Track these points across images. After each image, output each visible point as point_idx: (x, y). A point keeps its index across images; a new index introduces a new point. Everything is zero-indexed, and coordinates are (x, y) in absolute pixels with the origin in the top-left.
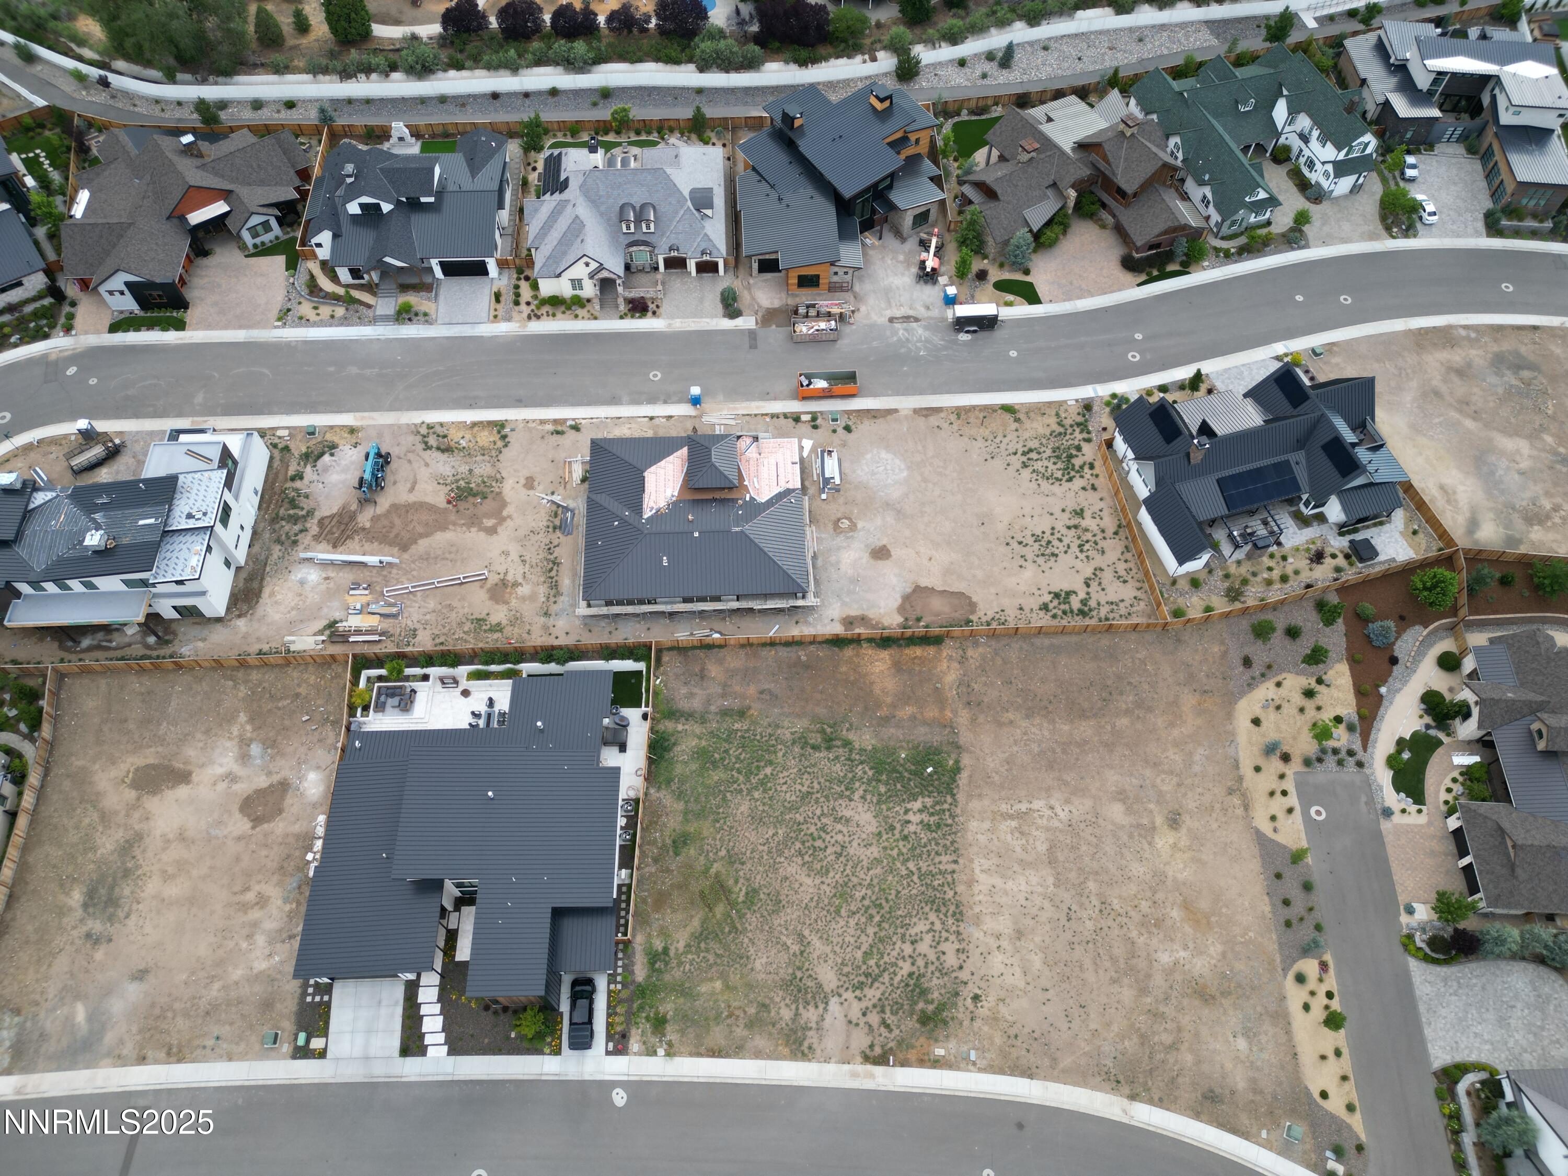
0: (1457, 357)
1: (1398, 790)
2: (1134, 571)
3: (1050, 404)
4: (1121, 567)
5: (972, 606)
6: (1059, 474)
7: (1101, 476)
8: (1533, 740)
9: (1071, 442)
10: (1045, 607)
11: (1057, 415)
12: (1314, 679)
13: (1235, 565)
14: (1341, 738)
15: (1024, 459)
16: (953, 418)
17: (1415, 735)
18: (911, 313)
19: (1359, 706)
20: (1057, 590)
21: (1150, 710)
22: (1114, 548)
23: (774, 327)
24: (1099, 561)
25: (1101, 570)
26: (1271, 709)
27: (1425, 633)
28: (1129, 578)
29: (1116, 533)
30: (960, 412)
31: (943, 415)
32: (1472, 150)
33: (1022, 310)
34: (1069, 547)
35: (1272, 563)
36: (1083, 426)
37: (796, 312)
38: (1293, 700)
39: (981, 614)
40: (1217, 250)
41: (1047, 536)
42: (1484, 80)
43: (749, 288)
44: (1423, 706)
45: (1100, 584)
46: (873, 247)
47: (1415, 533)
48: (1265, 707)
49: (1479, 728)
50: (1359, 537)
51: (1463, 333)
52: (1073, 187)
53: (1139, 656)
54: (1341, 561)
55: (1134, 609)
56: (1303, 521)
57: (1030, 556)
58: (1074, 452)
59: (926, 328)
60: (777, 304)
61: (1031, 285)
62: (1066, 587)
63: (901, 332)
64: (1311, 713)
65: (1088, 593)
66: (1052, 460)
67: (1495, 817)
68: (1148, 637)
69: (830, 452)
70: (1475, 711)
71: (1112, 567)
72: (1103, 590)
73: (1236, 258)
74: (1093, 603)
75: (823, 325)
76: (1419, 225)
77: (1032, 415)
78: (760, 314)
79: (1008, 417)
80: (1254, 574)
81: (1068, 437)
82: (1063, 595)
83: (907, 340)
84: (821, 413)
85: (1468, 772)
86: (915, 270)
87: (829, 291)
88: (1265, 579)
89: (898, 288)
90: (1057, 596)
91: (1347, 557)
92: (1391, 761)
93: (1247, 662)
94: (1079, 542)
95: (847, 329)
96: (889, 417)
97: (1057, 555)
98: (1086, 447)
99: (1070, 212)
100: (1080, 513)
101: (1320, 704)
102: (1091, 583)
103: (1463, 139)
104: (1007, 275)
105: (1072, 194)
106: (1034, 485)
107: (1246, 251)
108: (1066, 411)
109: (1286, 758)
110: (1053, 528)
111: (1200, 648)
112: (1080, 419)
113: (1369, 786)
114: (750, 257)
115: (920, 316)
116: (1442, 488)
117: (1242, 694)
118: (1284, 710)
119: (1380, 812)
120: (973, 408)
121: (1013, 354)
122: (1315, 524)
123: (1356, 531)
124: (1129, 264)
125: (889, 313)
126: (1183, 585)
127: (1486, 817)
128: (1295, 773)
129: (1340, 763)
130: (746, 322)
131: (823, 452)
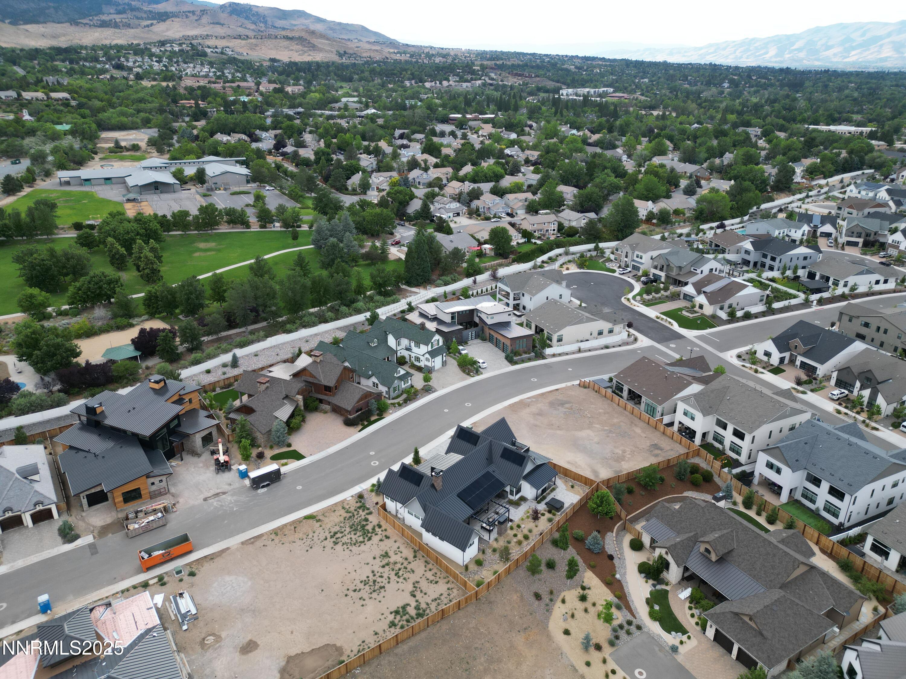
0: (534, 409)
1: (669, 632)
2: (439, 573)
3: (336, 504)
4: (429, 575)
5: (339, 650)
6: (361, 539)
7: (388, 529)
8: (707, 558)
9: (359, 519)
10: (393, 624)
11: (343, 508)
12: (580, 588)
13: (495, 543)
14: (619, 617)
15: (334, 539)
16: (273, 536)
17: (651, 593)
18: (219, 491)
19: (613, 592)
20: (395, 609)
21: (499, 661)
22: (418, 566)
23: (110, 535)
24: (413, 578)
25: (418, 582)
26: (570, 619)
27: (614, 535)
28: (438, 579)
29: (415, 557)
30: (275, 532)
31: (264, 538)
32: (484, 339)
33: (294, 465)
34: (389, 578)
35: (514, 532)
36: (363, 507)
37: (127, 519)
38: (577, 607)
39: (348, 652)
40: (393, 404)
41: (371, 578)
42: (472, 312)
43: (83, 519)
44: (643, 575)
45: (421, 591)
46: (178, 465)
47: (572, 487)
48: (565, 620)
49: (678, 566)
50: (548, 499)
51: (529, 400)
52: (298, 394)
53: (471, 626)
54: (548, 515)
55: (452, 596)
56: (516, 504)
57: (366, 596)
58: (365, 523)
59: (232, 495)
60: (109, 520)
61: (295, 451)
62: (400, 604)
63: (215, 504)
64: (591, 609)
65: (417, 601)
66: (353, 533)
67: (727, 610)
68: (471, 609)
69: (181, 595)
70: (670, 558)
71: (424, 578)
72: (425, 594)
73: (404, 405)
74: (423, 606)
75: (151, 518)
76: (480, 370)
77: (326, 514)
78: (96, 532)
79: (311, 521)
80: (509, 542)
81: (356, 517)
82: (401, 610)
83: (222, 506)
84: (166, 573)
85: (692, 599)
86: (213, 468)
87: (151, 498)
88: (516, 542)
89: (204, 481)
90: (397, 612)
91: (550, 512)
92: (653, 615)
93: (538, 596)
94: (394, 572)
95: (171, 516)
96: (224, 555)
97: (384, 587)
98: (370, 518)
99: (302, 408)
100: (386, 555)
101: (593, 601)
102: (416, 593)
103: (477, 336)
104: (277, 451)
105: (300, 397)
106: (347, 551)
107: (407, 401)
108: (348, 504)
109: (598, 647)
110: (373, 572)
111: (505, 601)
112: (359, 504)
113: (653, 638)
114: (77, 495)
115: (226, 491)
116: (569, 462)
117: (548, 618)
118: (576, 616)
119: (670, 651)
120: (285, 525)
121: (299, 488)
122: (522, 503)
123: (544, 498)
124: (349, 423)
125: (202, 497)
126: (473, 567)
127: (723, 613)
128: (610, 655)
129: (628, 633)
130: (85, 540)
131: (175, 598)
